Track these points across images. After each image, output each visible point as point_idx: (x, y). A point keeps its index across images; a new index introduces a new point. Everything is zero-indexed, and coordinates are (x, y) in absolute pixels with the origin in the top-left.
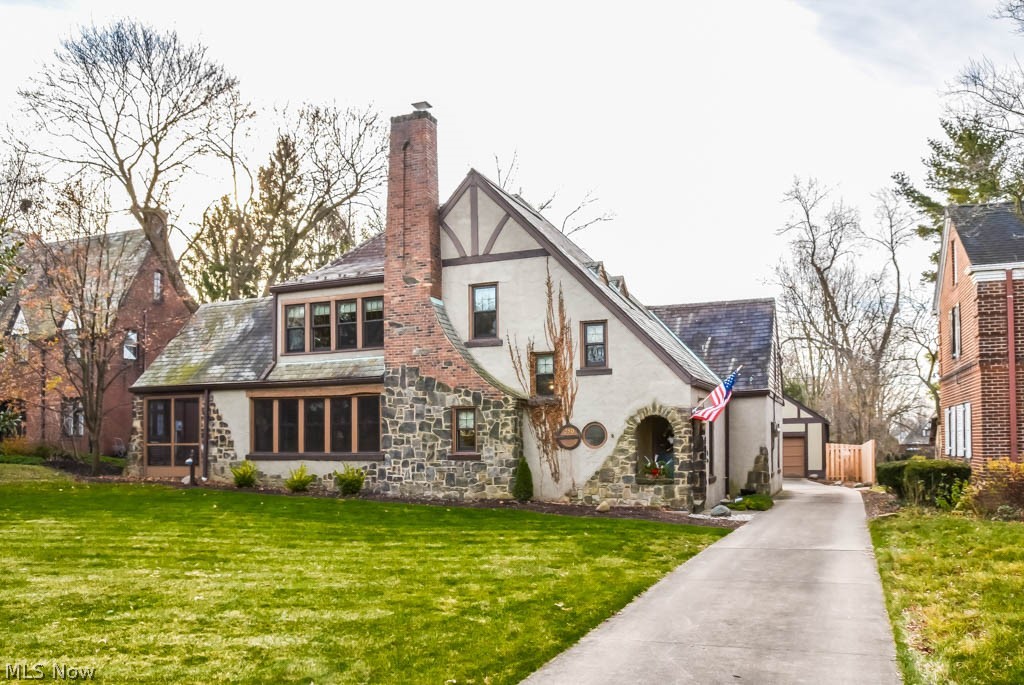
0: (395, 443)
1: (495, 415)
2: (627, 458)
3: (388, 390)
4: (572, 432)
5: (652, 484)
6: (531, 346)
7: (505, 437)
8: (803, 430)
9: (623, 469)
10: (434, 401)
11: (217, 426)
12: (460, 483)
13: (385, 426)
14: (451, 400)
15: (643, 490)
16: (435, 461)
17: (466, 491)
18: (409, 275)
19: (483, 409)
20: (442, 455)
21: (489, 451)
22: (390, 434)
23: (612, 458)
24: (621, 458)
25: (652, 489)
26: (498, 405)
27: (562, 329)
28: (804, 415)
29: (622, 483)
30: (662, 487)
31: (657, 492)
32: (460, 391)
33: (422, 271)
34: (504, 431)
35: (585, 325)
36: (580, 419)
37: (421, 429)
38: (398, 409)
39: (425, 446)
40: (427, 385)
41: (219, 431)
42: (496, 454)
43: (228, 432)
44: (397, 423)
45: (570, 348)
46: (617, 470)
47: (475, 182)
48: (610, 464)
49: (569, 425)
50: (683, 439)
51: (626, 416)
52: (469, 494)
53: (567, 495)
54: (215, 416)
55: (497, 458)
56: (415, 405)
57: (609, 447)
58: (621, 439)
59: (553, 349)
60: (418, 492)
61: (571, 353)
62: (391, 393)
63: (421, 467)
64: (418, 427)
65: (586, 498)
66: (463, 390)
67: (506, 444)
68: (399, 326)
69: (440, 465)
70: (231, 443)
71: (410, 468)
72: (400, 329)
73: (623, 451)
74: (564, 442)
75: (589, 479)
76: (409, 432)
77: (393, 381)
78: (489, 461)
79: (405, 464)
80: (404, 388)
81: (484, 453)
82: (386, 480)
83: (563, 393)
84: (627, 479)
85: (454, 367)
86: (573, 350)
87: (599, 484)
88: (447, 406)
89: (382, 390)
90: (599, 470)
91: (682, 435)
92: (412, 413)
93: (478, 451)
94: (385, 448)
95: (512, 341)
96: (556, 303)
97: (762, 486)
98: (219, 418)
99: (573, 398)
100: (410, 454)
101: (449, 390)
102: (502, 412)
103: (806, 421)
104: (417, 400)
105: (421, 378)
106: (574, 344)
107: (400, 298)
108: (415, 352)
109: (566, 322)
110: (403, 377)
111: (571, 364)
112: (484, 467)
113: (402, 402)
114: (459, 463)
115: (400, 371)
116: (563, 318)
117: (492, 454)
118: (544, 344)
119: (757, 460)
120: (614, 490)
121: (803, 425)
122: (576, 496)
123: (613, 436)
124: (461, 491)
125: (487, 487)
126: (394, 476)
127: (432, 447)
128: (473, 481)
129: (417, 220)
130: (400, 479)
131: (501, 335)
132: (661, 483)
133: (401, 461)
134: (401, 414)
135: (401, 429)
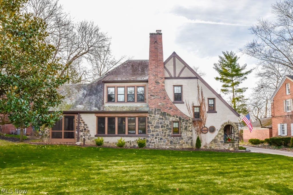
0: (152, 132)
1: (186, 123)
2: (222, 136)
3: (150, 115)
4: (206, 129)
5: (228, 143)
6: (193, 104)
7: (189, 130)
9: (220, 139)
10: (166, 119)
11: (83, 125)
12: (174, 143)
13: (149, 126)
14: (171, 119)
15: (226, 145)
16: (166, 137)
17: (177, 146)
18: (157, 81)
19: (182, 122)
20: (169, 135)
21: (184, 134)
22: (150, 129)
23: (217, 136)
24: (220, 136)
25: (228, 144)
26: (187, 121)
27: (202, 100)
29: (220, 143)
30: (231, 144)
31: (230, 145)
32: (175, 116)
33: (162, 80)
34: (189, 128)
35: (209, 99)
36: (208, 125)
37: (161, 127)
38: (153, 121)
39: (163, 133)
40: (164, 114)
41: (83, 127)
42: (186, 135)
43: (87, 127)
44: (153, 126)
45: (205, 105)
46: (219, 139)
47: (174, 55)
48: (217, 138)
49: (205, 127)
51: (221, 125)
52: (178, 147)
53: (204, 146)
54: (82, 122)
55: (187, 136)
56: (159, 120)
57: (216, 133)
58: (220, 131)
59: (200, 105)
60: (160, 146)
61: (205, 107)
62: (151, 116)
63: (161, 139)
64: (160, 127)
65: (210, 147)
66: (176, 116)
67: (189, 132)
68: (154, 96)
69: (168, 138)
70: (89, 131)
71: (158, 139)
72: (154, 97)
73: (220, 134)
74: (203, 132)
75: (210, 142)
76: (157, 128)
77: (151, 113)
78: (184, 137)
79: (156, 138)
80: (155, 114)
81: (183, 135)
82: (149, 143)
83: (203, 118)
84: (221, 142)
85: (172, 109)
86: (206, 106)
87: (213, 143)
88: (170, 120)
89: (147, 115)
90: (213, 139)
91: (236, 130)
92: (158, 123)
93: (181, 134)
94: (149, 133)
95: (187, 102)
96: (200, 93)
98: (84, 123)
99: (206, 119)
100: (158, 135)
101: (171, 116)
102: (188, 123)
104: (160, 119)
105: (162, 112)
106: (206, 104)
107: (154, 88)
108: (159, 104)
109: (203, 98)
110: (155, 111)
111: (205, 110)
112: (182, 139)
113: (155, 119)
114: (175, 138)
115: (154, 110)
116: (202, 97)
117: (185, 135)
118: (197, 104)
120: (218, 145)
122: (207, 147)
123: (217, 130)
124: (175, 146)
125: (183, 144)
126: (152, 142)
127: (165, 133)
128: (179, 143)
129: (160, 65)
130: (154, 143)
131: (184, 101)
132: (231, 143)
133: (154, 137)
134: (154, 123)
135: (154, 127)
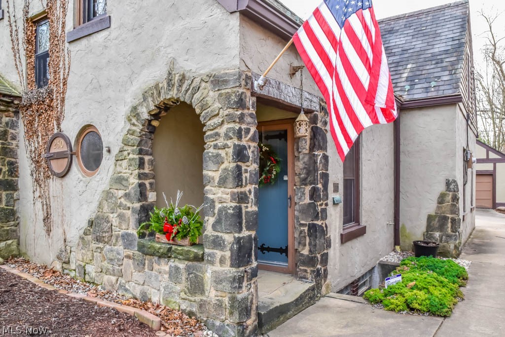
4: (63, 146)
5: (165, 256)
6: (27, 8)
8: (492, 169)
9: (122, 218)
15: (151, 268)
23: (108, 196)
28: (492, 155)
29: (121, 248)
30: (182, 266)
36: (72, 122)
46: (114, 220)
48: (106, 207)
49: (60, 134)
50: (222, 153)
51: (128, 107)
53: (59, 259)
57: (106, 173)
58: (120, 155)
59: (46, 6)
61: (64, 5)
65: (79, 268)
73: (122, 181)
74: (54, 165)
75: (82, 233)
84: (128, 241)
87: (94, 244)
91: (221, 141)
97: (449, 236)
103: (495, 161)
111: (64, 26)
119: (441, 199)
120: (109, 258)
121: (492, 165)
122: (68, 262)
132: (180, 256)
